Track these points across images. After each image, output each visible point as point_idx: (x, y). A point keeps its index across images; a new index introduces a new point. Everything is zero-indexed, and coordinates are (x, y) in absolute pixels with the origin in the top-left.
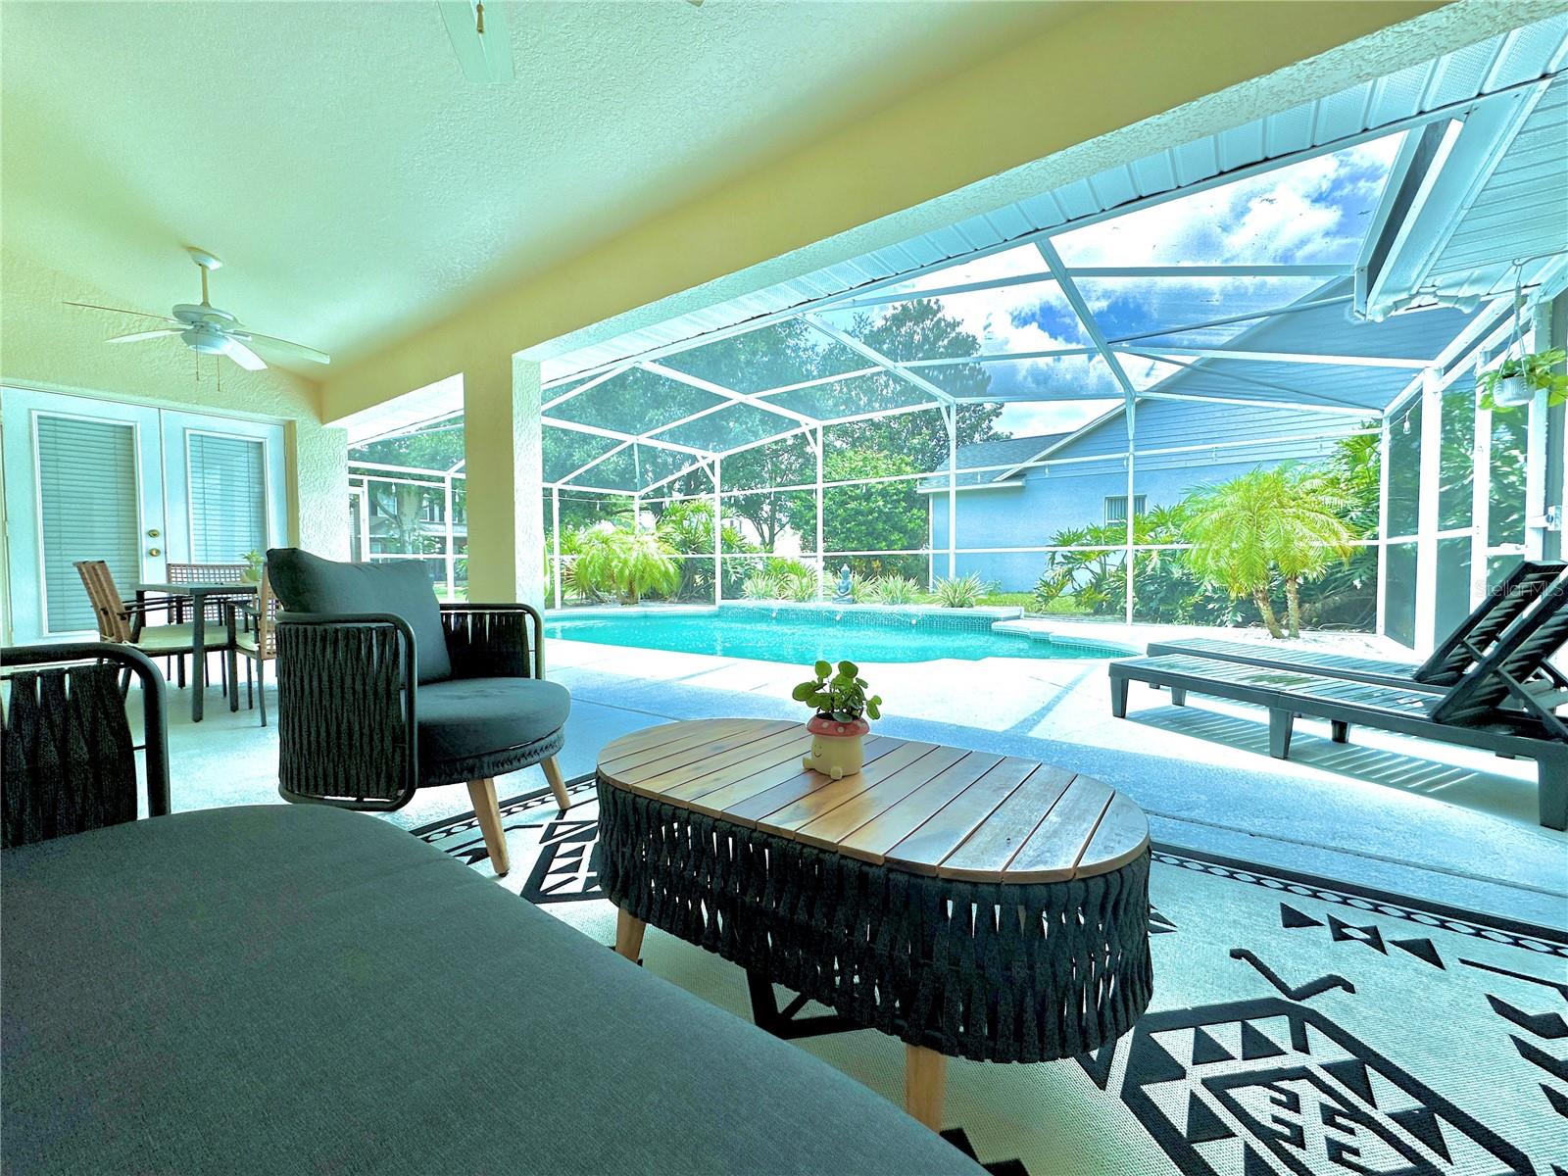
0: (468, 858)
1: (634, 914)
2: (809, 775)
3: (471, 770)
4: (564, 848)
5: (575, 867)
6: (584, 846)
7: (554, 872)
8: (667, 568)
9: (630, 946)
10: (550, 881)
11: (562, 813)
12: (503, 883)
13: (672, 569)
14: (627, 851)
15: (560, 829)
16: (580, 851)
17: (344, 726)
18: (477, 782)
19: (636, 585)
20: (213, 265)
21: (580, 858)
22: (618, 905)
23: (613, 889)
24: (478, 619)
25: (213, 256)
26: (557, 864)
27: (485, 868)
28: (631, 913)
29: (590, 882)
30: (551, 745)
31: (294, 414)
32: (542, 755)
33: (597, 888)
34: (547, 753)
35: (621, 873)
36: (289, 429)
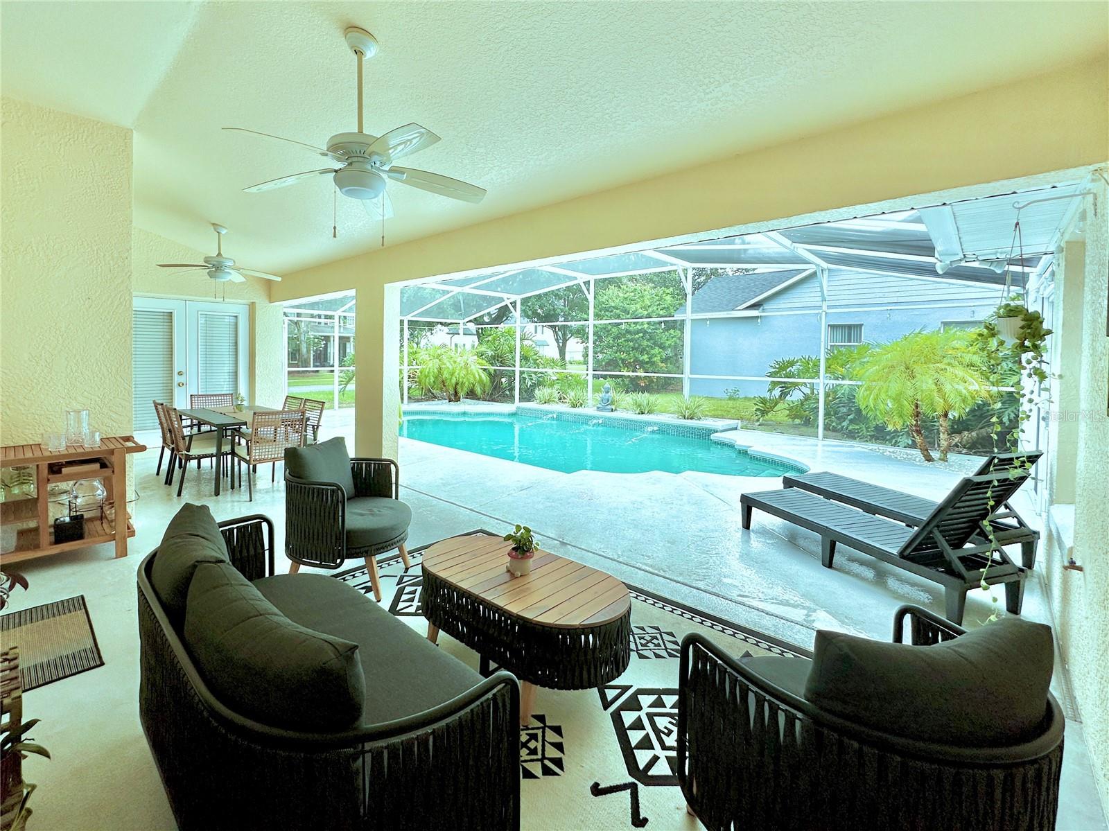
0: (364, 591)
1: (434, 624)
2: (509, 574)
3: (367, 552)
4: (408, 589)
5: (412, 600)
6: (416, 590)
7: (403, 601)
8: (480, 376)
9: (433, 637)
10: (401, 605)
11: (407, 570)
12: (379, 604)
13: (485, 377)
14: (433, 599)
15: (406, 579)
16: (414, 592)
17: (316, 530)
18: (368, 558)
19: (459, 390)
20: (224, 232)
21: (413, 595)
22: (428, 620)
23: (427, 612)
24: (368, 466)
25: (224, 227)
26: (404, 597)
27: (371, 596)
28: (433, 624)
29: (418, 608)
30: (402, 539)
31: (255, 298)
32: (398, 544)
33: (420, 611)
34: (400, 543)
35: (430, 606)
36: (252, 307)
